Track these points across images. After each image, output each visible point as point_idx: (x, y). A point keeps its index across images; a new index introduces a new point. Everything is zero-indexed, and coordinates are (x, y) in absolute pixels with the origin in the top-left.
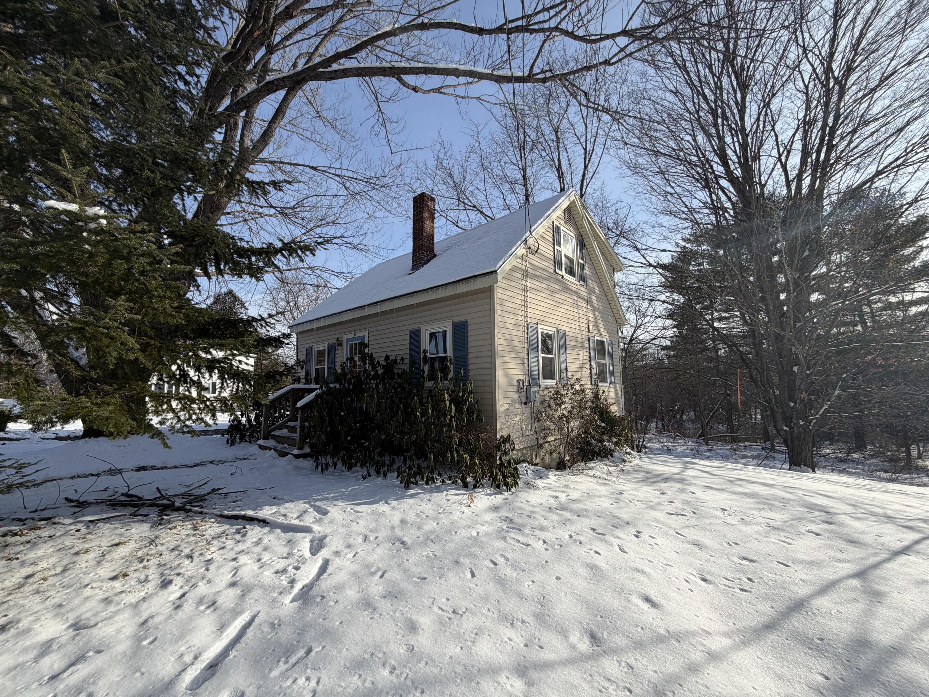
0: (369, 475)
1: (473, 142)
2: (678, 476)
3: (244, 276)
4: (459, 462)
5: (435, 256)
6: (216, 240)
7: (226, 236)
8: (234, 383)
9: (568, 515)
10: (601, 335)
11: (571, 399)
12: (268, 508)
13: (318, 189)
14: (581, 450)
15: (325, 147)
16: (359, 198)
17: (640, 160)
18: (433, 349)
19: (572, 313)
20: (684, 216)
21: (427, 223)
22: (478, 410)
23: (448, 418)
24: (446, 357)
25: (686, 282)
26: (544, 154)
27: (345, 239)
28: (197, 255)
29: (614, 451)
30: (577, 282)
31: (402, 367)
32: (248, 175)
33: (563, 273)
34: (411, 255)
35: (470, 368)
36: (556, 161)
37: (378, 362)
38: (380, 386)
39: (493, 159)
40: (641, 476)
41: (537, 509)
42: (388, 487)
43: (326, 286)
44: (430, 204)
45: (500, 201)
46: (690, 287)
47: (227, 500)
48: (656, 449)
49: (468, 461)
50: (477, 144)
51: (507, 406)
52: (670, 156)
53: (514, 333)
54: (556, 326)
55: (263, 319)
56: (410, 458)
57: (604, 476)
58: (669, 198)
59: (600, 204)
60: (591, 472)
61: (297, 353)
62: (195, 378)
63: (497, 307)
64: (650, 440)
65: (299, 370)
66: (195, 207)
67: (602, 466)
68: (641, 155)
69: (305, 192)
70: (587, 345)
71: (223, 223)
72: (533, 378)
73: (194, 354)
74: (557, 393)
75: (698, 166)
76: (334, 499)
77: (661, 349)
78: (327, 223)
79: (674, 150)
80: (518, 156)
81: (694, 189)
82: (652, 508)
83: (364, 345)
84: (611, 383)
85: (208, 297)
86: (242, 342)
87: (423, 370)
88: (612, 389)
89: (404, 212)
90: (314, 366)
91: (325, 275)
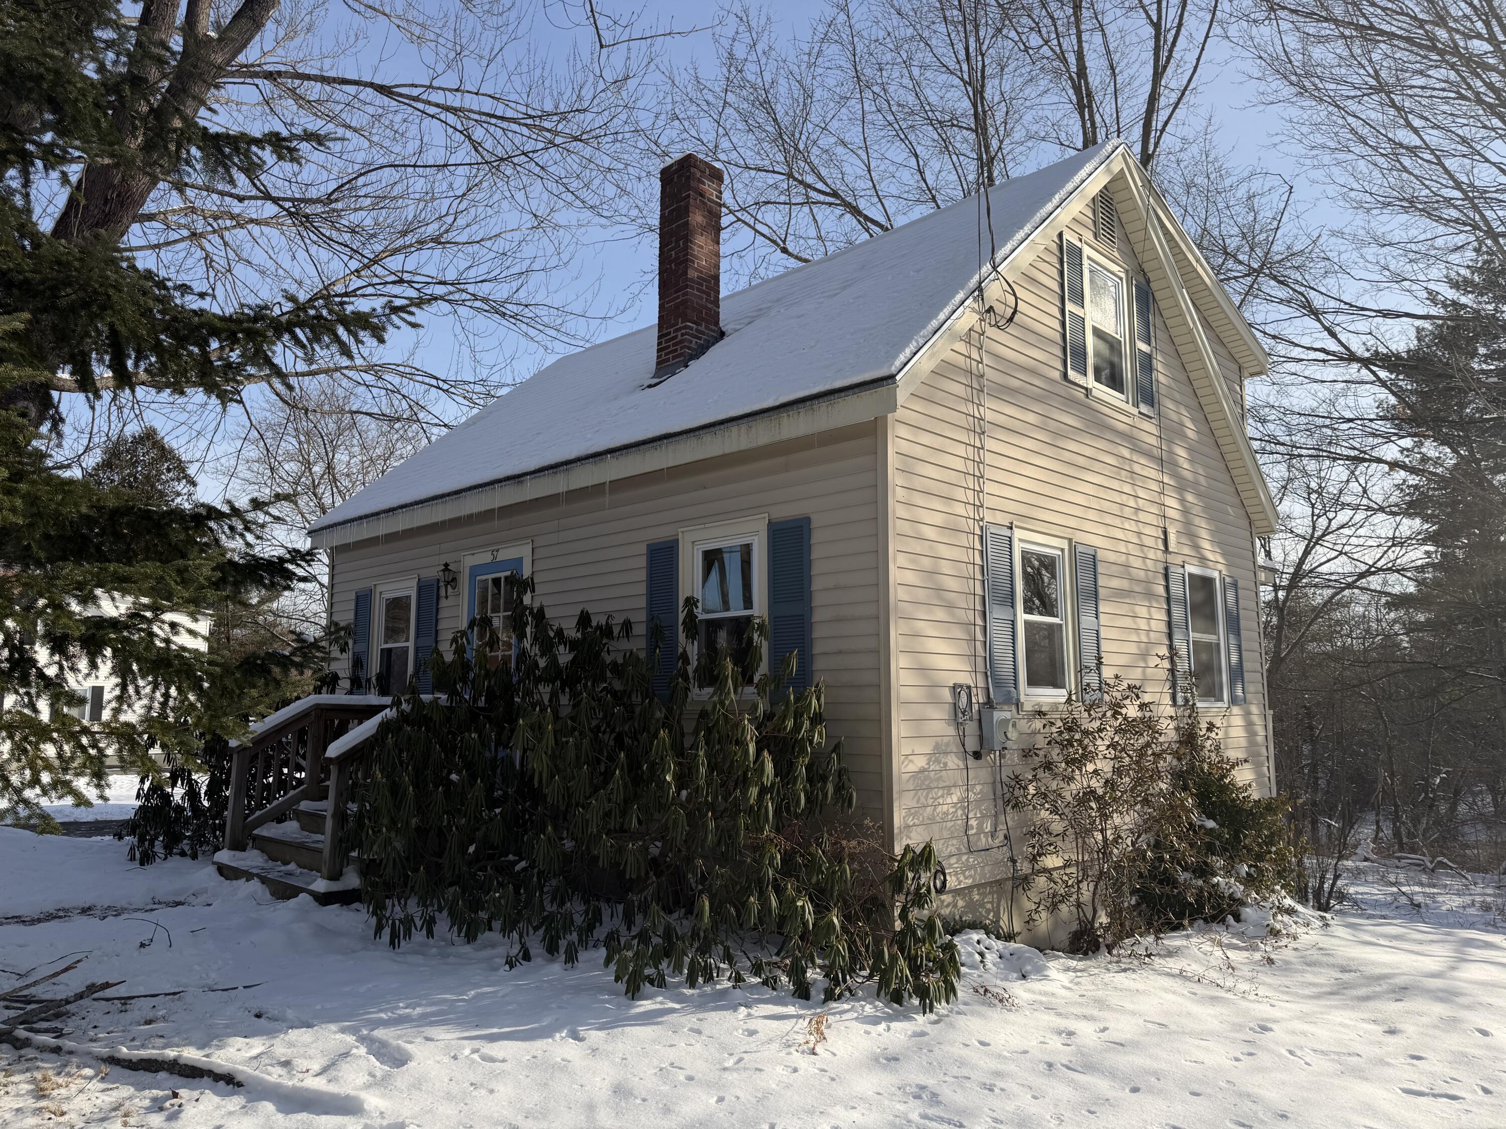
0: (527, 957)
1: (830, 12)
2: (1439, 983)
3: (188, 391)
4: (782, 920)
5: (722, 335)
6: (116, 292)
7: (143, 277)
8: (156, 687)
9: (1102, 1085)
10: (1203, 560)
11: (1113, 745)
12: (239, 1041)
13: (397, 149)
14: (1145, 896)
15: (417, 31)
16: (509, 171)
17: (1318, 52)
18: (713, 597)
19: (1117, 498)
20: (1450, 213)
21: (701, 243)
22: (840, 773)
23: (754, 791)
24: (749, 619)
25: (1462, 406)
26: (1035, 40)
27: (470, 288)
28: (62, 336)
29: (1243, 903)
30: (1130, 408)
31: (624, 645)
32: (202, 118)
33: (1090, 381)
34: (655, 333)
35: (818, 648)
36: (1072, 59)
37: (560, 632)
38: (564, 700)
39: (889, 57)
40: (1324, 978)
41: (1011, 1067)
42: (577, 990)
43: (414, 419)
44: (708, 187)
45: (909, 177)
46: (1472, 421)
47: (128, 1016)
48: (1376, 904)
49: (810, 918)
50: (842, 17)
51: (920, 762)
52: (1408, 40)
53: (945, 552)
54: (1068, 533)
55: (236, 512)
56: (644, 908)
57: (1214, 975)
58: (1406, 161)
59: (1198, 180)
60: (1174, 965)
61: (331, 605)
62: (51, 671)
63: (895, 478)
64: (1357, 875)
65: (335, 651)
66: (62, 198)
67: (1207, 947)
68: (1322, 40)
69: (361, 157)
70: (1161, 590)
71: (136, 242)
72: (998, 684)
73: (51, 604)
74: (1071, 726)
75: (1494, 69)
76: (425, 1020)
77: (1389, 606)
78: (421, 242)
79: (1421, 23)
81: (1483, 133)
82: (1359, 1073)
83: (523, 585)
84: (1234, 700)
85: (87, 449)
86: (180, 572)
87: (685, 658)
88: (1237, 720)
89: (634, 213)
90: (378, 643)
91: (413, 389)
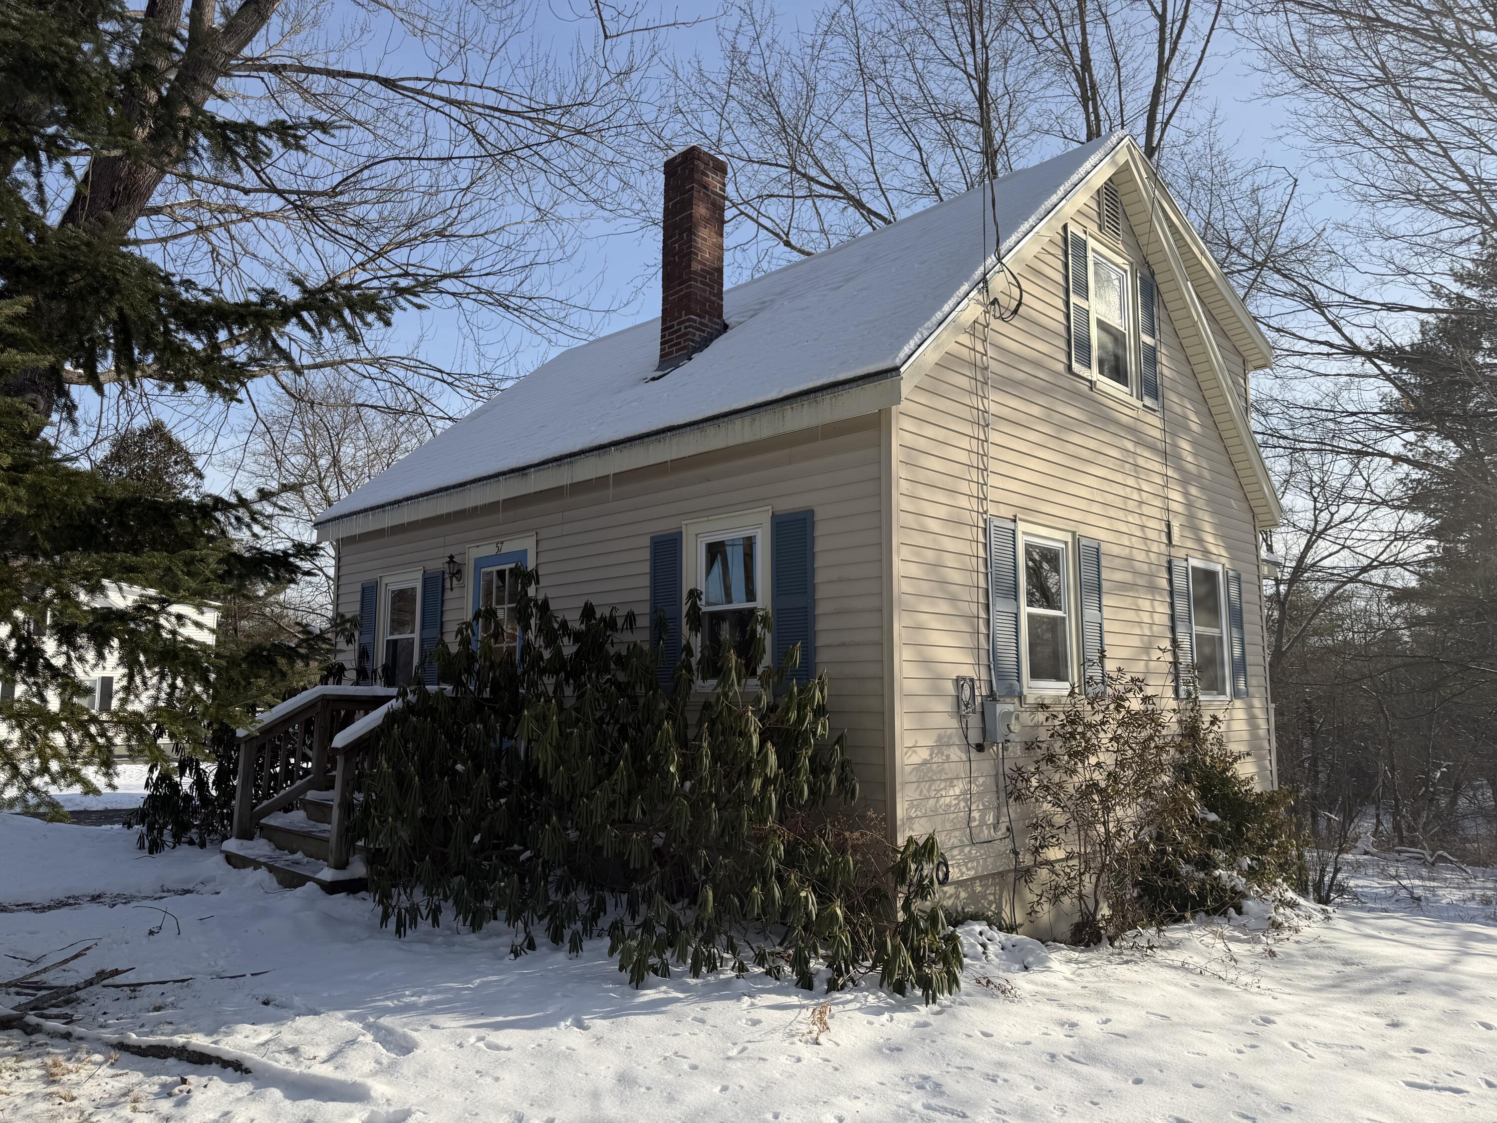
0: (532, 946)
2: (1441, 976)
3: (191, 387)
4: (785, 911)
5: (726, 327)
6: (123, 281)
7: (148, 271)
8: (162, 678)
9: (1105, 1077)
10: (1206, 554)
11: (1115, 738)
12: (247, 1028)
13: (401, 142)
14: (1147, 889)
15: (420, 24)
16: (513, 165)
17: (1324, 44)
18: (716, 590)
19: (1118, 489)
20: (1459, 206)
21: (704, 236)
22: (843, 765)
23: (757, 783)
24: (752, 611)
25: (1466, 400)
26: (1038, 32)
27: (474, 281)
28: (72, 322)
29: (1245, 896)
30: (1134, 401)
31: (628, 636)
32: (211, 105)
33: (1094, 374)
34: (659, 326)
35: (821, 641)
36: (1076, 51)
37: (564, 624)
38: (569, 691)
39: (892, 49)
40: (1326, 970)
41: (1014, 1058)
42: (582, 979)
43: (418, 412)
44: (712, 180)
45: (912, 170)
46: (1476, 415)
47: (138, 1003)
48: (1376, 898)
49: (813, 909)
50: (846, 9)
51: (924, 754)
52: (1415, 31)
53: (948, 544)
54: (1071, 526)
55: (243, 502)
56: (648, 899)
57: (1215, 967)
58: (1412, 153)
59: (1204, 174)
60: (1176, 957)
61: (337, 597)
62: (59, 662)
63: (899, 471)
64: (1357, 868)
65: (342, 644)
66: (69, 194)
67: (1209, 939)
68: (1327, 31)
69: (366, 150)
70: (1164, 584)
71: (142, 235)
72: (1001, 676)
73: (59, 594)
74: (1074, 719)
76: (431, 1008)
77: (1391, 599)
78: (425, 235)
79: (1428, 14)
80: (965, 40)
82: (1361, 1066)
83: (528, 577)
84: (1236, 694)
85: (96, 442)
86: (187, 562)
87: (688, 650)
88: (1240, 714)
89: (638, 206)
90: (384, 634)
91: (417, 382)
